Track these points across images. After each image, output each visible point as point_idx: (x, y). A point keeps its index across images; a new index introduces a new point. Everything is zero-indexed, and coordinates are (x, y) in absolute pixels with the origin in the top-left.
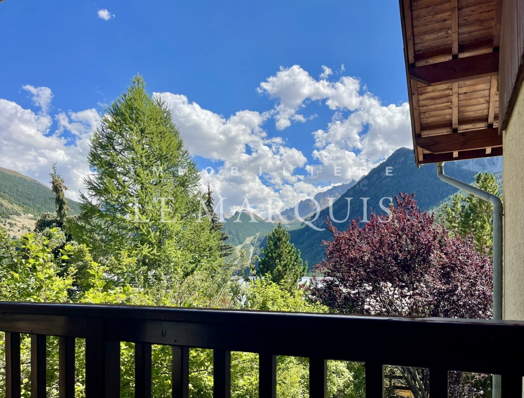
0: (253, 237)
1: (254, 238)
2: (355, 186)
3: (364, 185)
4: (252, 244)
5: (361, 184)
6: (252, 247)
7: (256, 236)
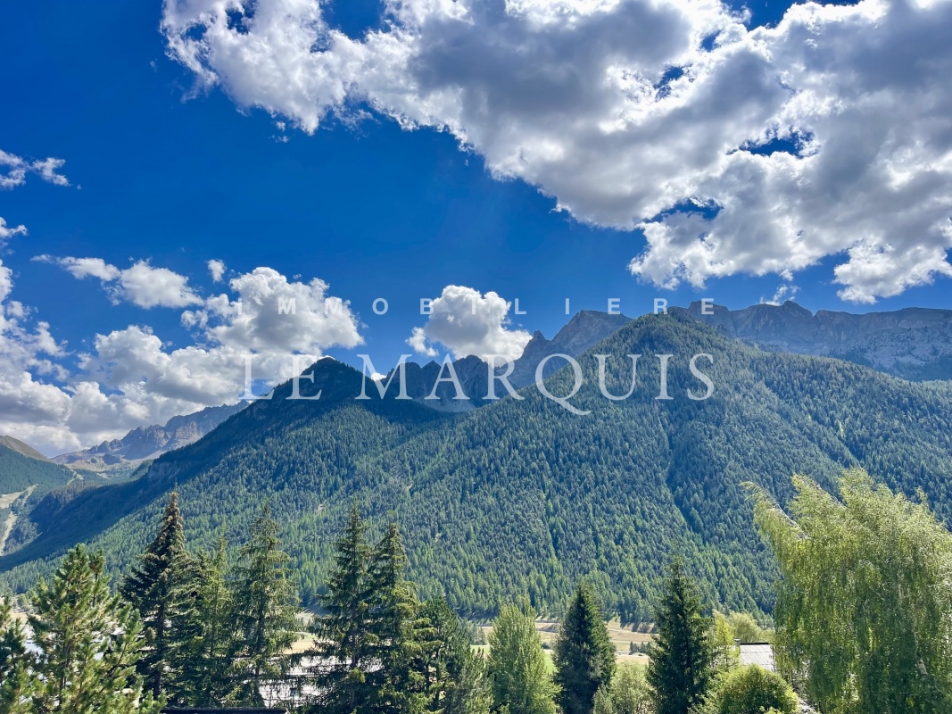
0: (18, 494)
1: (21, 497)
2: (245, 411)
3: (260, 411)
4: (14, 509)
5: (255, 409)
6: (11, 515)
7: (27, 493)
